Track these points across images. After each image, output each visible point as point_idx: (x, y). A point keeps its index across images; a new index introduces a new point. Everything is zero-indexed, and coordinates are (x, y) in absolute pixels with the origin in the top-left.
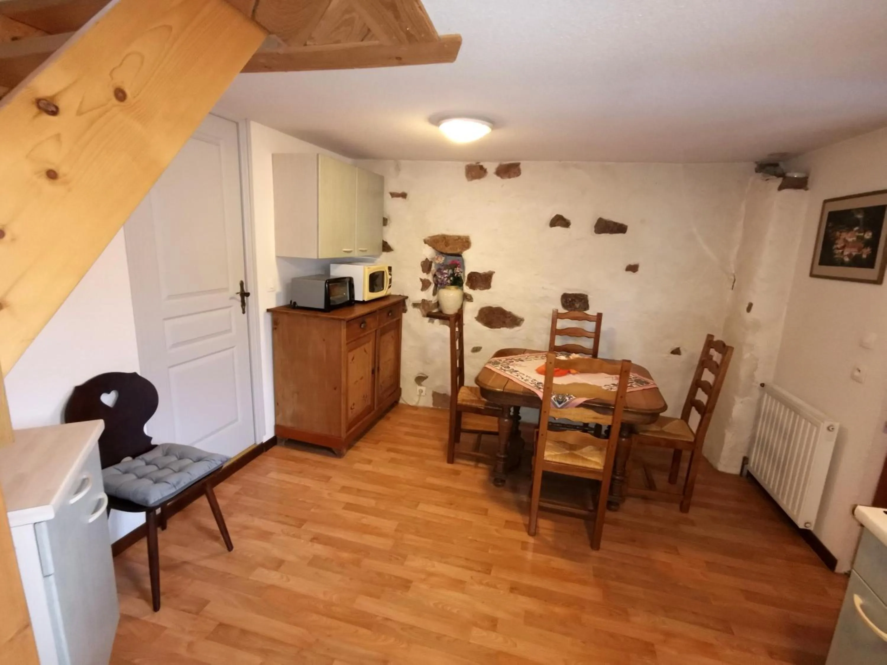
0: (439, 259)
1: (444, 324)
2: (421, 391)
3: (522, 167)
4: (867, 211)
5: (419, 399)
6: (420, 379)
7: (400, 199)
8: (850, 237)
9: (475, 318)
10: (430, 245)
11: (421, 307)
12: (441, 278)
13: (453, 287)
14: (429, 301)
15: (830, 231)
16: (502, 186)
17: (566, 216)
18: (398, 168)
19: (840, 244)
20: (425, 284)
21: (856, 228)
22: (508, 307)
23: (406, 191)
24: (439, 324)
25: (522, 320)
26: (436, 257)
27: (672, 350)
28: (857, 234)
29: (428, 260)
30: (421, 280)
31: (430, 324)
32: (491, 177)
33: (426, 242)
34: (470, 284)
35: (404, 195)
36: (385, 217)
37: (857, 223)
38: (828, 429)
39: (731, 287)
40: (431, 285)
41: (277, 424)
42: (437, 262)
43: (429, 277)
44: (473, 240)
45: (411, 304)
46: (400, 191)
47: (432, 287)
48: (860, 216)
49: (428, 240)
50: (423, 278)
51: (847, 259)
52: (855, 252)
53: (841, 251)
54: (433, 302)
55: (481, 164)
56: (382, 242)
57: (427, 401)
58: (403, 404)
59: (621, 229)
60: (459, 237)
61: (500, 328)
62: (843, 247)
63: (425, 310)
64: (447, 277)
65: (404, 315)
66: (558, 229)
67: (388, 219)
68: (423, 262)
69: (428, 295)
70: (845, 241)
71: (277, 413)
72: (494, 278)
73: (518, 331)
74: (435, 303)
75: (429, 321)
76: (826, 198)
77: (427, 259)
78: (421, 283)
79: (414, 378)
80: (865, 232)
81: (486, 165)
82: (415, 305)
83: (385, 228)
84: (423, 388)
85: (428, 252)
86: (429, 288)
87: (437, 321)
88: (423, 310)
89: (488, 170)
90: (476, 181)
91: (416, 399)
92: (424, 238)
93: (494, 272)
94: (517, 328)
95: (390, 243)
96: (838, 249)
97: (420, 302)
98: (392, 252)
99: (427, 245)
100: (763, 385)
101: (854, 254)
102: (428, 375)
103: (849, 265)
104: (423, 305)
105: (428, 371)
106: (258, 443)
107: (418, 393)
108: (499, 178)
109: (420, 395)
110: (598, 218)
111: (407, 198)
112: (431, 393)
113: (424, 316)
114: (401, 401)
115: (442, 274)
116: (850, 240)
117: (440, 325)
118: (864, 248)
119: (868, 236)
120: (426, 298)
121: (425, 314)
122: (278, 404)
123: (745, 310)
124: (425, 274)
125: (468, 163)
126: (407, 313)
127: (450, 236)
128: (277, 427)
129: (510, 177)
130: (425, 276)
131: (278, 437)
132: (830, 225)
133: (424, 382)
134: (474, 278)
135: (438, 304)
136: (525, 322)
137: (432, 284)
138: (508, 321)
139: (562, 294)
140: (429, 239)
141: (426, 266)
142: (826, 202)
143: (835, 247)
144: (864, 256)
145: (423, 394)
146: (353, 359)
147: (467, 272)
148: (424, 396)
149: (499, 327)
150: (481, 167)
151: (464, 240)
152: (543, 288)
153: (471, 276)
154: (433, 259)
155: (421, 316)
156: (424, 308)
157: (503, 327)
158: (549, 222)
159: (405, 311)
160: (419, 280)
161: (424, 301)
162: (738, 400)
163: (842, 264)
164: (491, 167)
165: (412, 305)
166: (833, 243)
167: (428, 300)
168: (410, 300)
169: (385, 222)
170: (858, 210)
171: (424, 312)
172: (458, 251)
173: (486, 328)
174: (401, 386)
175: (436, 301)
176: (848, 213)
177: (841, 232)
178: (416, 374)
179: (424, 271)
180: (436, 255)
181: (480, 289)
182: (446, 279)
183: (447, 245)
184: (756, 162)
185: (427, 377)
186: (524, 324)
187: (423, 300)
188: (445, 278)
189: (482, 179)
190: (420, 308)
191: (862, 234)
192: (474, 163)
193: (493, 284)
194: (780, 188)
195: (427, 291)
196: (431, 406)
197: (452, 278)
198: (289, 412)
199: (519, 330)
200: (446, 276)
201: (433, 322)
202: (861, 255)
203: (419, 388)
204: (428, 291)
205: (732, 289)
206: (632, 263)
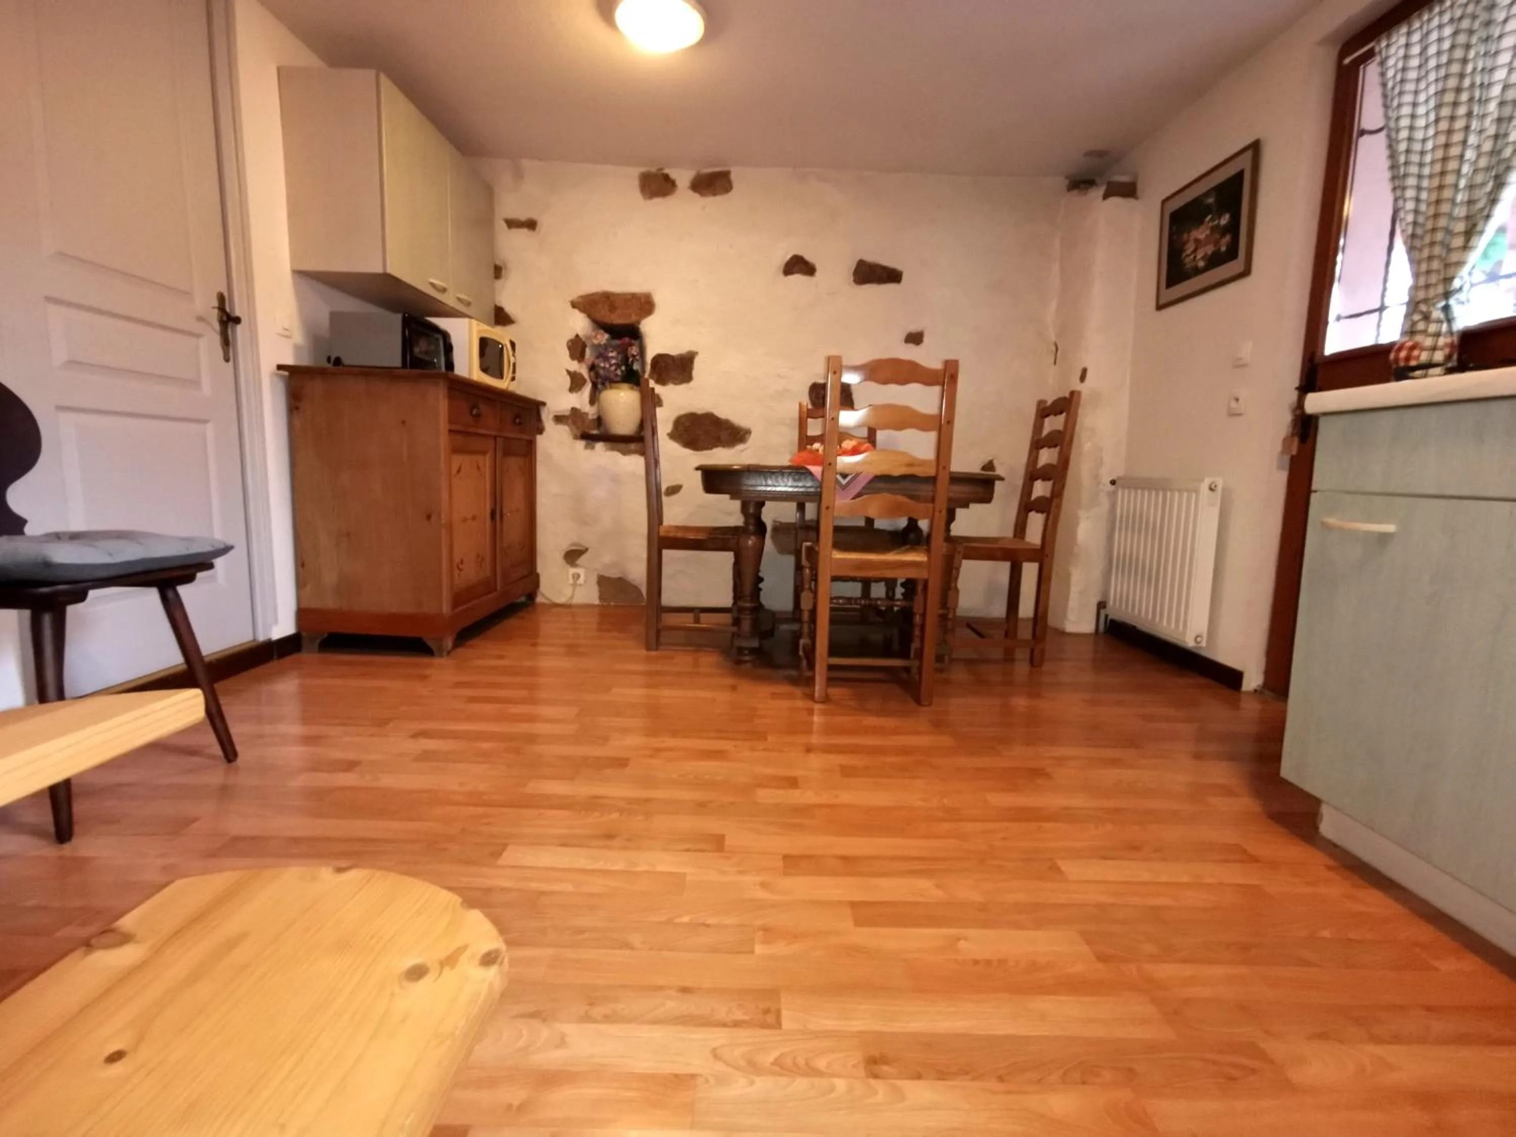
0: (599, 336)
1: (613, 449)
2: (577, 577)
3: (733, 177)
4: (1219, 189)
5: (574, 590)
6: (573, 556)
7: (525, 231)
8: (1201, 233)
9: (668, 434)
10: (583, 310)
11: (570, 422)
12: (604, 368)
13: (625, 386)
14: (584, 413)
15: (1175, 237)
16: (704, 208)
17: (808, 257)
18: (518, 175)
19: (1190, 247)
20: (576, 383)
21: (1210, 217)
22: (722, 413)
23: (533, 215)
24: (604, 449)
25: (748, 432)
26: (594, 334)
27: (983, 465)
28: (1211, 224)
29: (580, 339)
30: (569, 372)
31: (588, 452)
32: (684, 194)
33: (574, 305)
34: (656, 376)
35: (531, 225)
36: (498, 263)
37: (1208, 210)
38: (1211, 489)
39: (1053, 361)
40: (586, 386)
41: (302, 606)
42: (596, 342)
43: (583, 370)
44: (657, 299)
45: (552, 416)
46: (523, 216)
47: (588, 388)
48: (1211, 200)
49: (578, 303)
50: (572, 369)
51: (1201, 264)
52: (1210, 249)
53: (1192, 257)
54: (590, 417)
55: (666, 171)
56: (493, 306)
57: (588, 594)
58: (543, 605)
59: (892, 276)
60: (634, 296)
61: (711, 449)
62: (1195, 251)
63: (578, 428)
64: (615, 364)
65: (539, 438)
66: (798, 279)
67: (503, 268)
68: (571, 341)
69: (581, 400)
70: (1197, 241)
71: (300, 583)
72: (698, 364)
73: (742, 451)
74: (594, 420)
75: (586, 447)
76: (1164, 197)
77: (577, 336)
78: (568, 379)
79: (563, 553)
80: (1220, 218)
81: (673, 173)
82: (559, 419)
83: (499, 283)
84: (581, 571)
85: (580, 324)
86: (583, 389)
87: (599, 446)
88: (574, 427)
89: (678, 183)
90: (657, 201)
91: (568, 591)
92: (571, 299)
93: (697, 353)
94: (740, 447)
95: (510, 308)
96: (1188, 256)
97: (567, 413)
98: (513, 326)
99: (576, 311)
100: (1113, 482)
101: (1210, 253)
102: (587, 545)
103: (1206, 269)
104: (573, 418)
105: (587, 538)
106: (261, 638)
107: (571, 581)
108: (697, 195)
109: (574, 585)
110: (858, 259)
111: (537, 230)
112: (594, 579)
113: (576, 438)
114: (539, 599)
115: (607, 359)
116: (1202, 237)
117: (606, 451)
118: (1221, 238)
119: (1224, 220)
120: (578, 406)
121: (579, 434)
122: (303, 565)
123: (1078, 381)
124: (575, 362)
125: (643, 169)
126: (545, 433)
127: (619, 295)
128: (302, 614)
129: (715, 194)
130: (574, 366)
131: (304, 634)
132: (1174, 228)
133: (582, 560)
134: (663, 364)
135: (599, 421)
136: (753, 435)
137: (586, 384)
138: (724, 435)
139: (809, 384)
140: (580, 300)
141: (577, 348)
142: (1164, 202)
143: (1184, 255)
144: (1223, 249)
145: (581, 580)
146: (459, 471)
147: (650, 355)
148: (580, 585)
149: (710, 446)
150: (666, 178)
151: (643, 300)
152: (779, 376)
153: (657, 362)
154: (589, 338)
155: (571, 437)
156: (574, 423)
157: (716, 446)
158: (782, 268)
159: (541, 431)
160: (565, 373)
161: (574, 410)
162: (1082, 514)
163: (1197, 271)
164: (683, 177)
165: (553, 419)
166: (1182, 250)
167: (583, 411)
168: (548, 409)
169: (498, 272)
170: (1207, 194)
171: (575, 431)
172: (634, 318)
173: (688, 451)
174: (539, 570)
175: (595, 417)
176: (1196, 202)
177: (1189, 232)
178: (565, 545)
179: (573, 357)
180: (593, 330)
181: (676, 384)
182: (613, 368)
183: (613, 308)
184: (1067, 177)
185: (587, 550)
186: (752, 440)
187: (572, 409)
188: (611, 365)
189: (668, 198)
190: (568, 425)
191: (1216, 222)
192: (653, 170)
193: (695, 373)
194: (1106, 196)
195: (580, 393)
196: (597, 602)
197: (623, 368)
198: (330, 578)
199: (745, 449)
200: (613, 361)
201: (593, 448)
202: (1219, 249)
203: (572, 570)
204: (582, 394)
205: (1055, 363)
206: (914, 328)
